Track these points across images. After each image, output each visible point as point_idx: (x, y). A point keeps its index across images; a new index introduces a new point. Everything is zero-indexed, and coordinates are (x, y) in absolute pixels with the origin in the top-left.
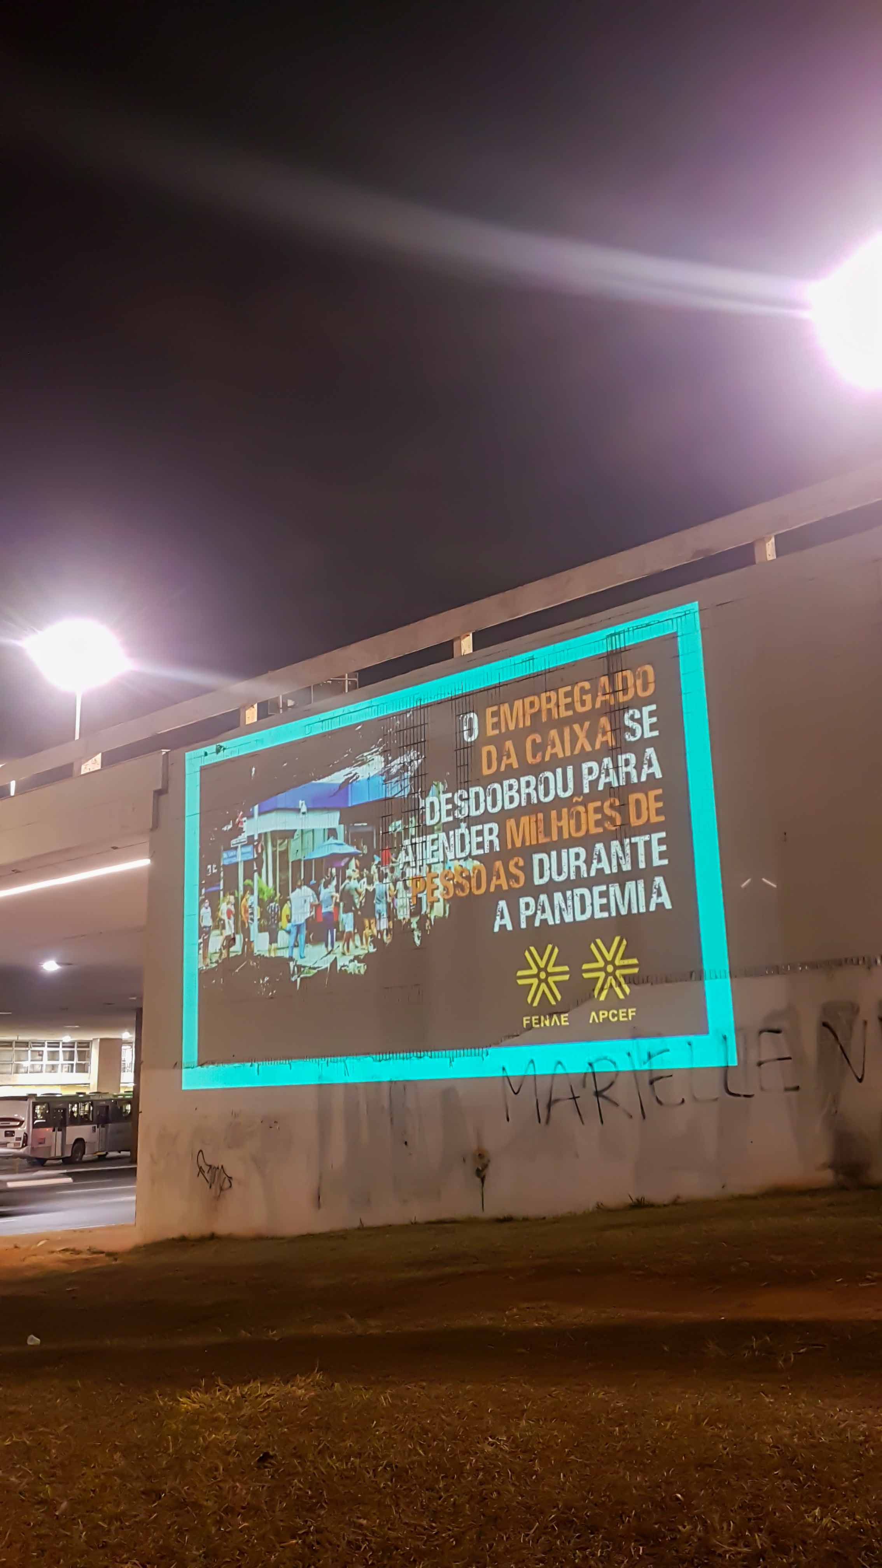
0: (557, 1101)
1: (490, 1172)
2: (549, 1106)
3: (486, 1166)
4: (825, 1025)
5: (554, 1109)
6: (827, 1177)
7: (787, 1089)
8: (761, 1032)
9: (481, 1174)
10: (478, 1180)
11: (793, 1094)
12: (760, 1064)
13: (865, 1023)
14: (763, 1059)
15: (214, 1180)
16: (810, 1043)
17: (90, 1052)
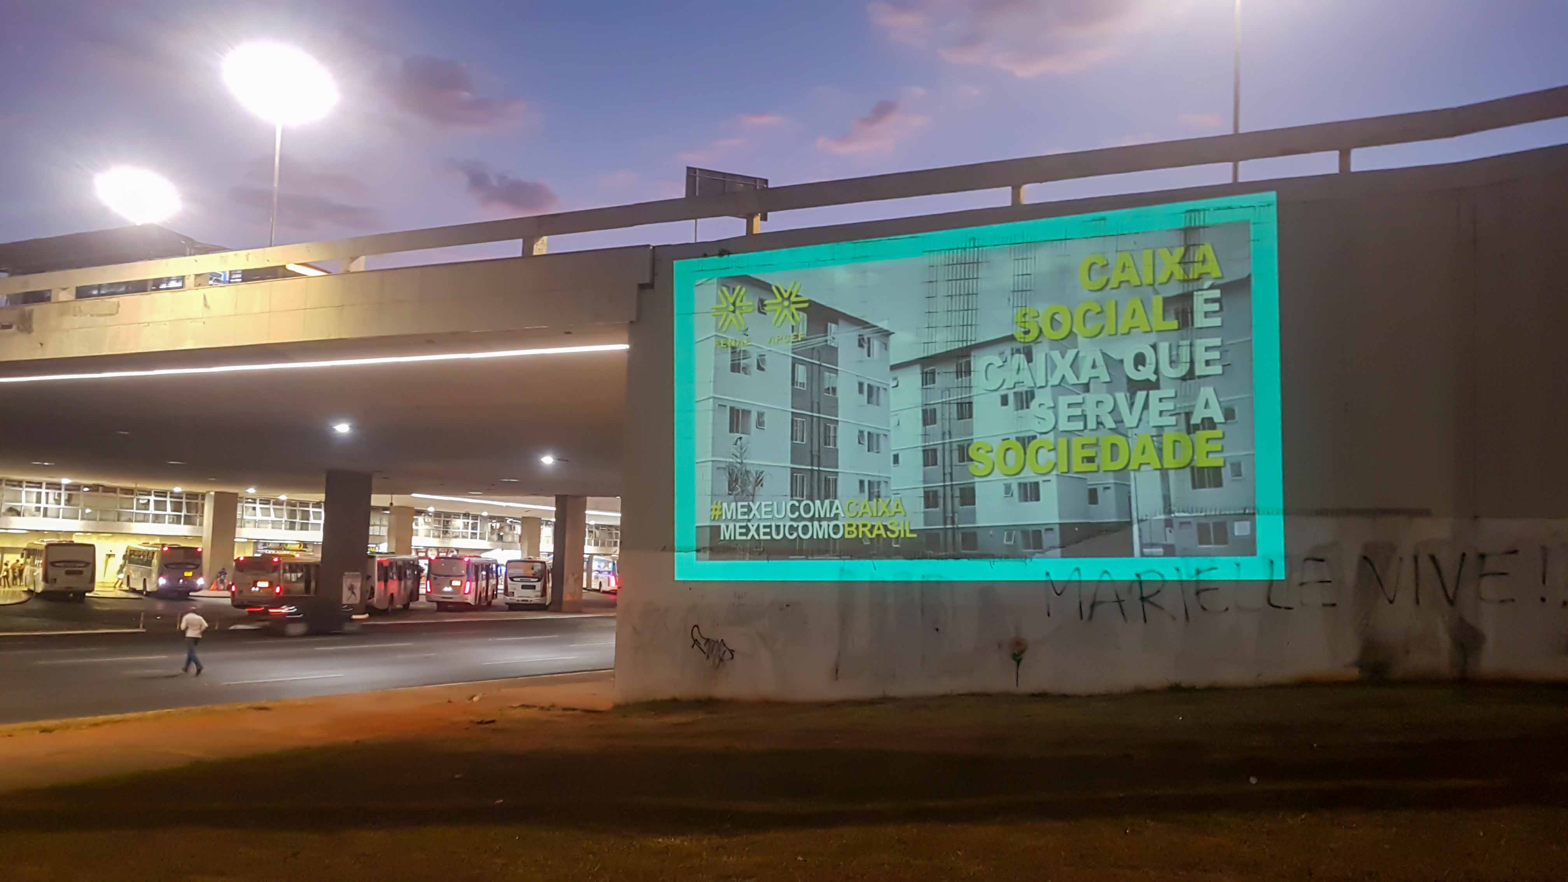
0: (1101, 602)
1: (1026, 658)
2: (1093, 606)
3: (1022, 652)
5: (1098, 609)
6: (1355, 673)
7: (1324, 605)
8: (1306, 560)
9: (1017, 658)
10: (1014, 663)
11: (1330, 609)
12: (1302, 584)
13: (1401, 559)
14: (1305, 580)
15: (712, 651)
16: (1350, 573)
17: (203, 505)
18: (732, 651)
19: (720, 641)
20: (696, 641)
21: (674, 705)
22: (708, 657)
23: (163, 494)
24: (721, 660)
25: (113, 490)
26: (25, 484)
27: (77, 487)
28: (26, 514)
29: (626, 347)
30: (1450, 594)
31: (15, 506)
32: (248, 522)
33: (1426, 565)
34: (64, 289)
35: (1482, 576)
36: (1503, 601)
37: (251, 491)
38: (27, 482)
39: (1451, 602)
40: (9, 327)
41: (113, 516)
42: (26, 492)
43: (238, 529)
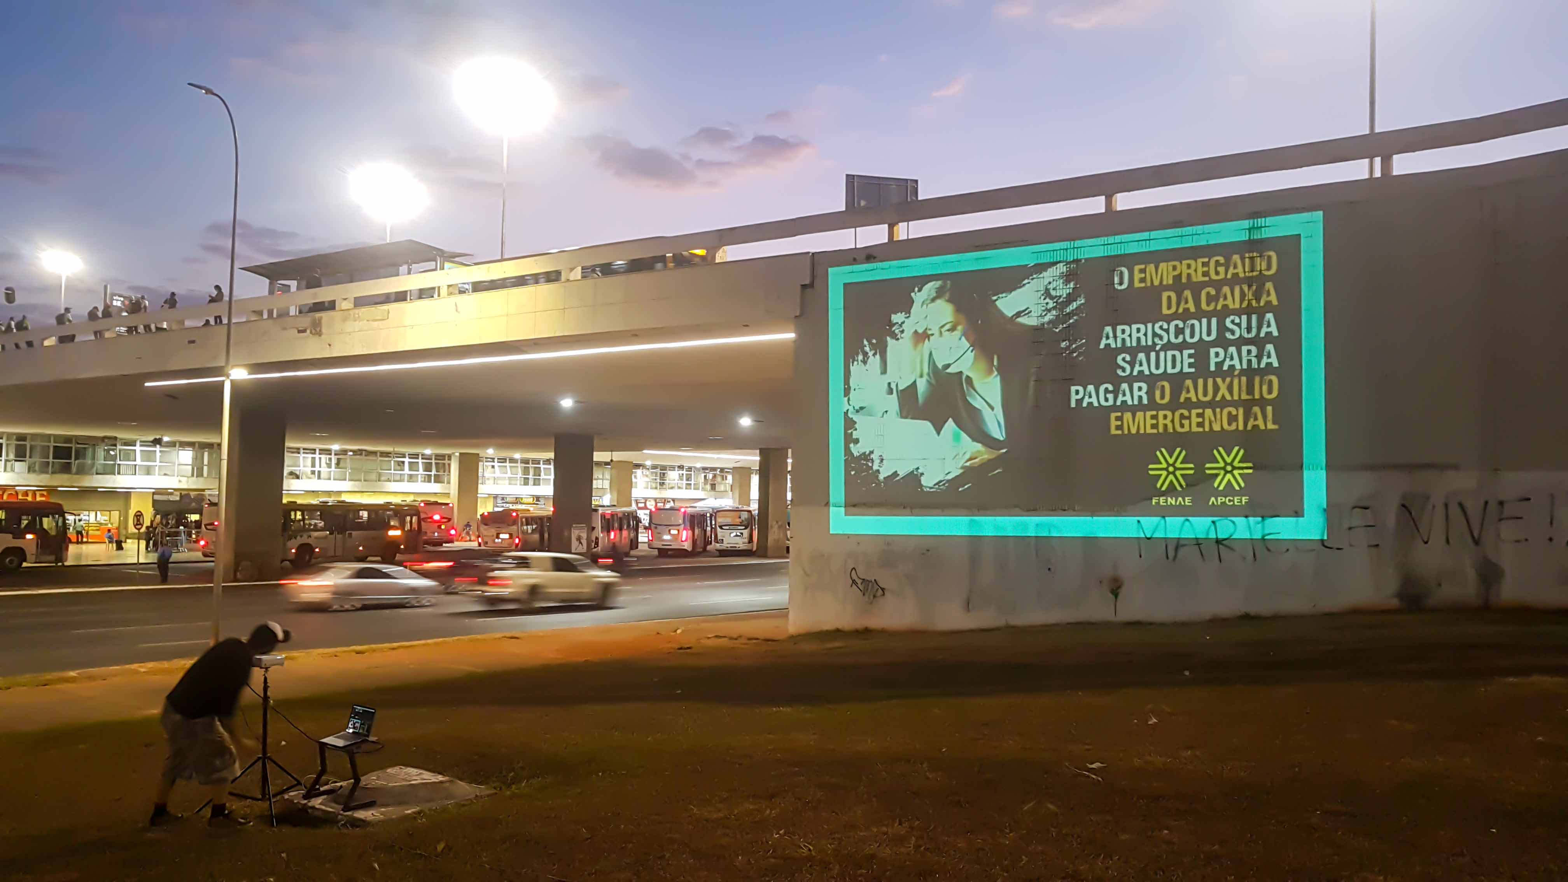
0: (1183, 545)
1: (1123, 592)
2: (1177, 549)
3: (1119, 587)
4: (1403, 506)
5: (1182, 551)
6: (1395, 603)
7: (1369, 546)
8: (1354, 507)
9: (1115, 593)
10: (1113, 596)
11: (1373, 549)
12: (1350, 528)
13: (1434, 507)
14: (1353, 526)
15: (867, 589)
16: (1391, 517)
17: (449, 465)
18: (883, 589)
19: (873, 581)
20: (854, 581)
21: (837, 633)
22: (864, 595)
23: (415, 456)
24: (874, 596)
25: (374, 453)
26: (302, 451)
27: (344, 452)
28: (304, 477)
29: (792, 336)
30: (1476, 535)
31: (295, 470)
32: (488, 479)
33: (1455, 511)
34: (345, 299)
35: (1500, 520)
36: (1518, 541)
37: (490, 452)
38: (304, 449)
39: (1477, 542)
40: (304, 331)
41: (374, 476)
42: (304, 457)
43: (480, 486)
